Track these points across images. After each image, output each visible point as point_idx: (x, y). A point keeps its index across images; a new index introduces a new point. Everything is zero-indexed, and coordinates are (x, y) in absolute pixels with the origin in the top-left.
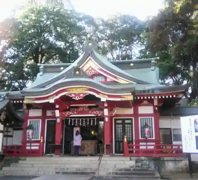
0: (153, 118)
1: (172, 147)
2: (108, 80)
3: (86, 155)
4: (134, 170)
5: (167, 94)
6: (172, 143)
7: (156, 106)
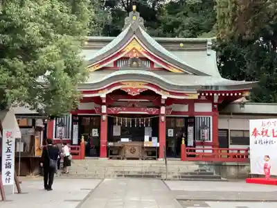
0: (211, 117)
1: (228, 152)
2: (155, 67)
3: (137, 159)
4: (200, 174)
5: (228, 92)
6: (228, 147)
7: (215, 104)
